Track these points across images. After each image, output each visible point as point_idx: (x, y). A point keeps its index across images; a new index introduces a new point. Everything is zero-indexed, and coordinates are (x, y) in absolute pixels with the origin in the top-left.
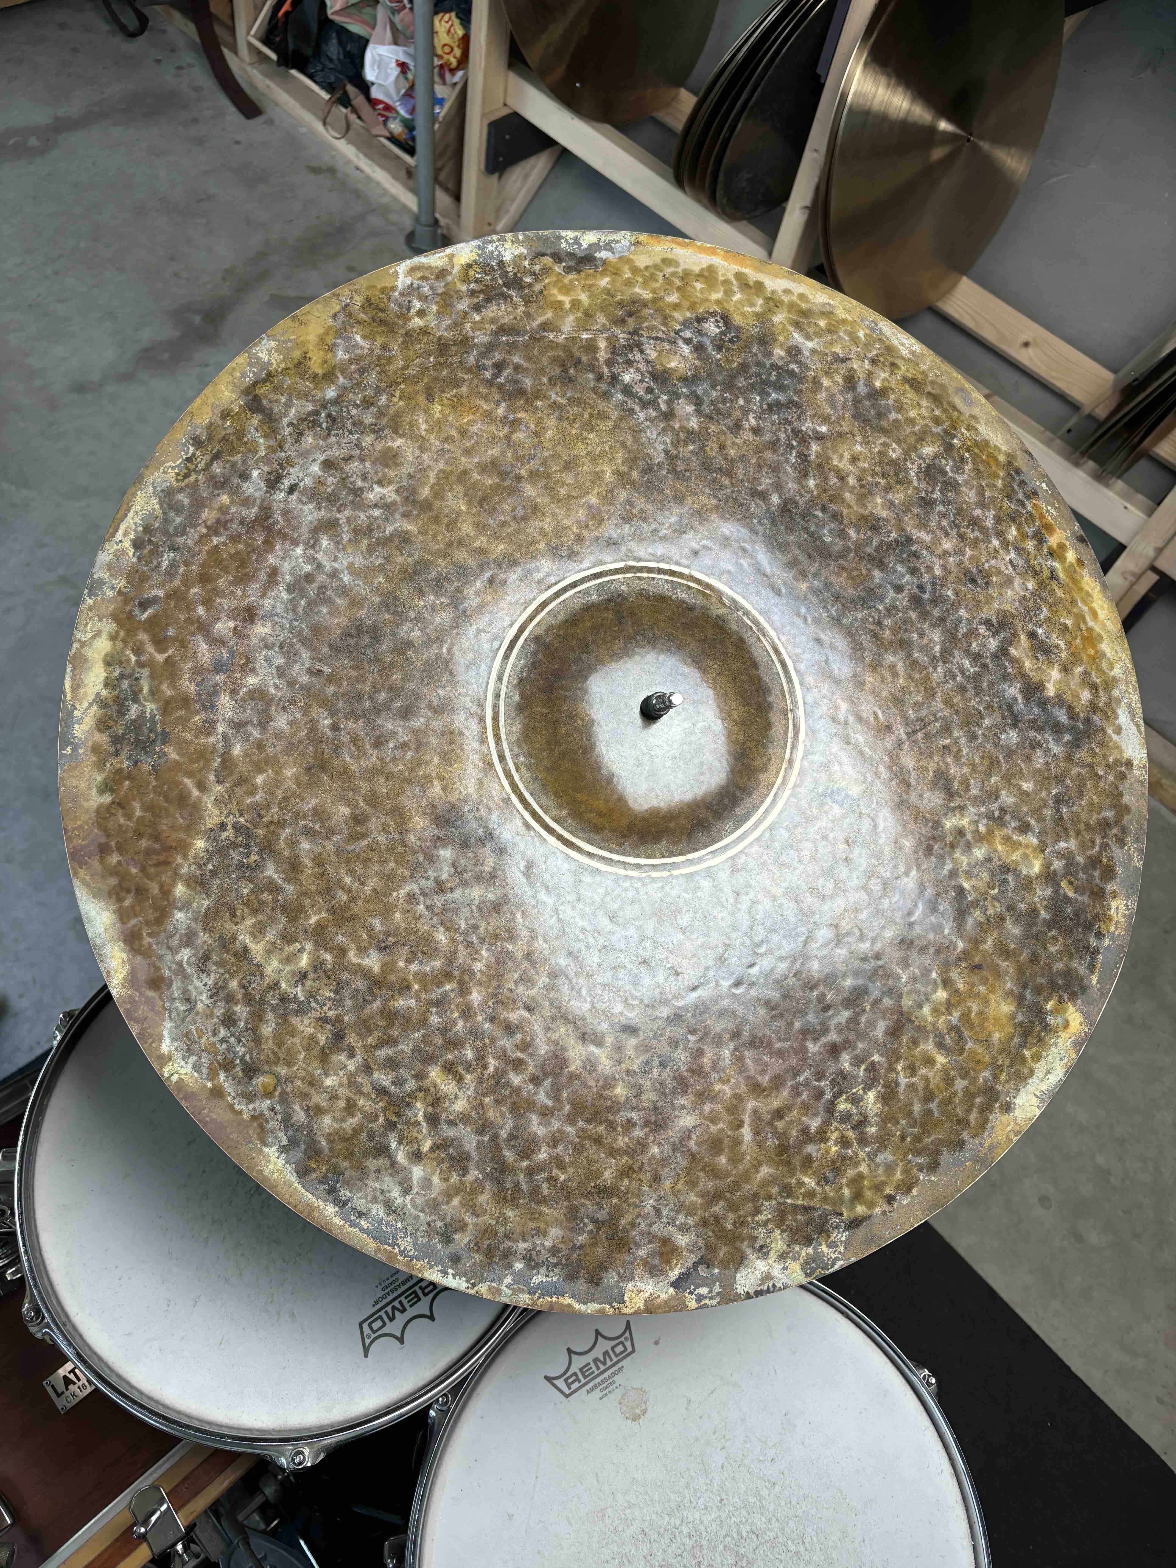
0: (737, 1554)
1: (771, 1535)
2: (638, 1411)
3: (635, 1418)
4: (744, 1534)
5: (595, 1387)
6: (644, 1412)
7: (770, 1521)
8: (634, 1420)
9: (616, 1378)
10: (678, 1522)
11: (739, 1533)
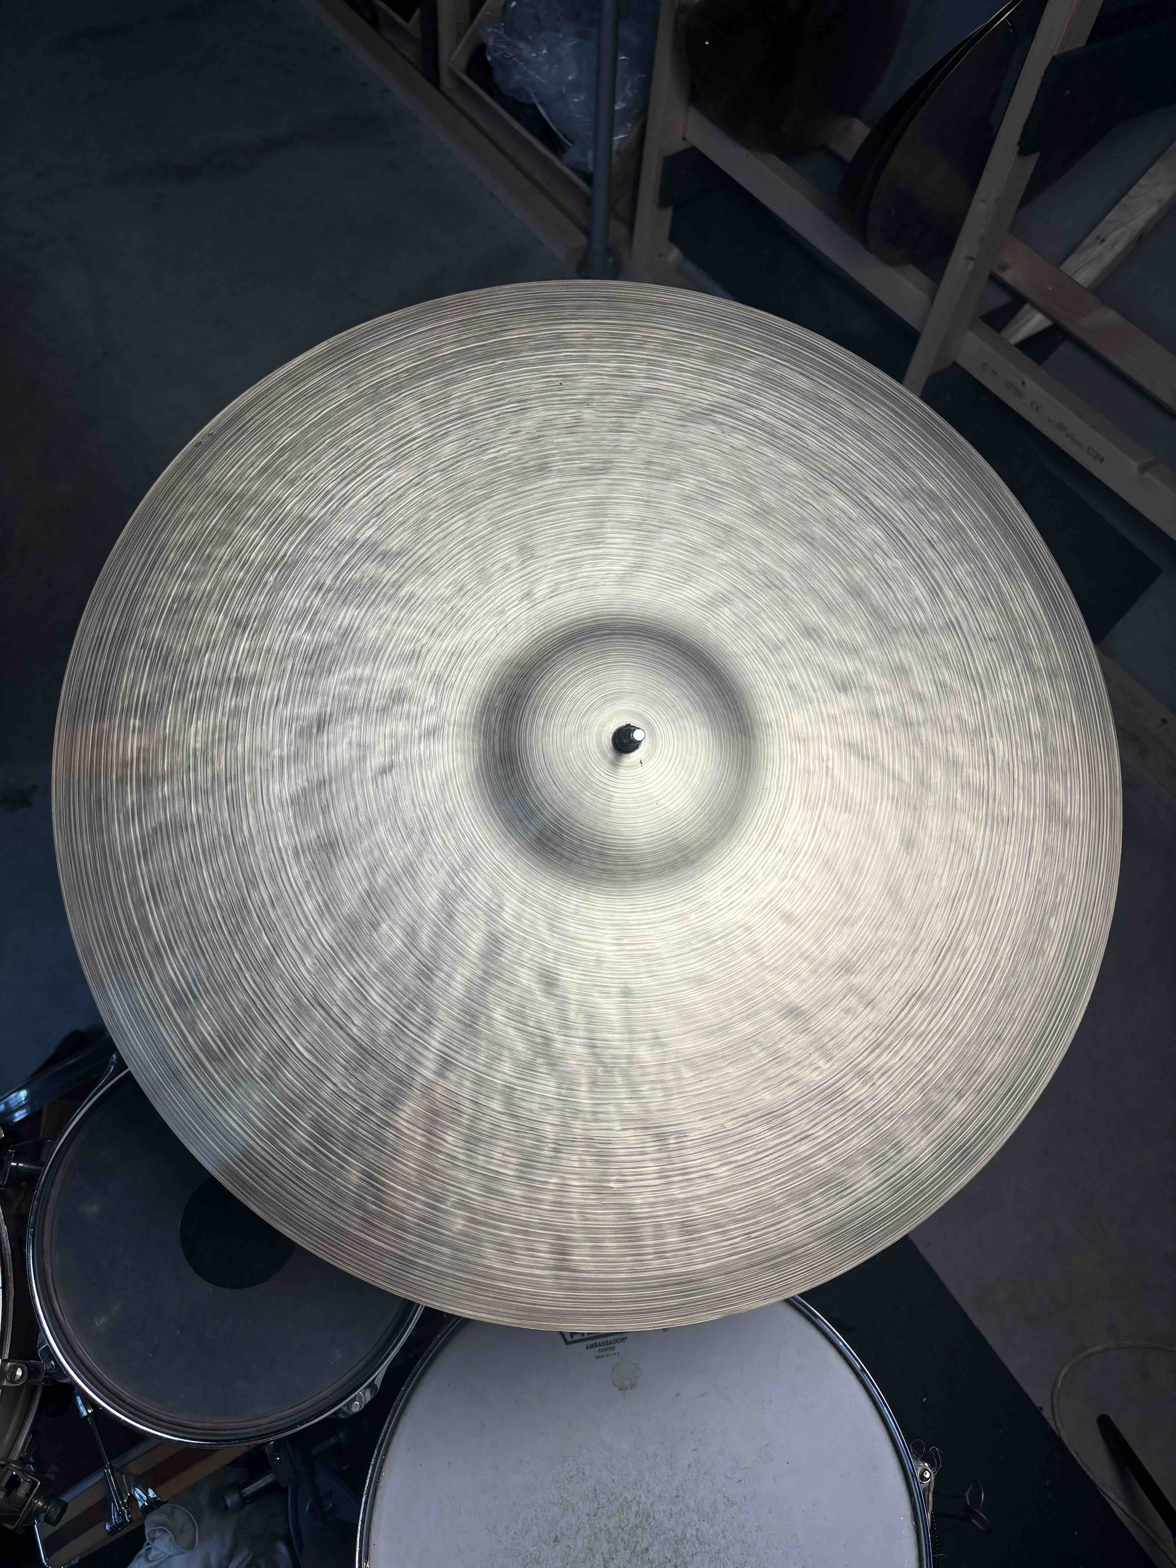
0: (676, 1551)
1: (715, 1548)
2: (627, 1383)
3: (623, 1389)
4: (688, 1535)
5: (595, 1345)
6: (633, 1386)
7: (717, 1535)
8: (620, 1389)
9: (617, 1345)
10: (630, 1497)
11: (684, 1533)
